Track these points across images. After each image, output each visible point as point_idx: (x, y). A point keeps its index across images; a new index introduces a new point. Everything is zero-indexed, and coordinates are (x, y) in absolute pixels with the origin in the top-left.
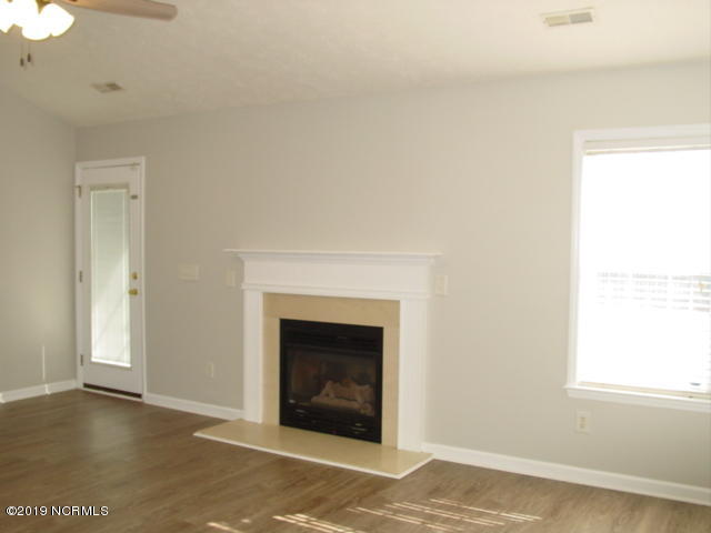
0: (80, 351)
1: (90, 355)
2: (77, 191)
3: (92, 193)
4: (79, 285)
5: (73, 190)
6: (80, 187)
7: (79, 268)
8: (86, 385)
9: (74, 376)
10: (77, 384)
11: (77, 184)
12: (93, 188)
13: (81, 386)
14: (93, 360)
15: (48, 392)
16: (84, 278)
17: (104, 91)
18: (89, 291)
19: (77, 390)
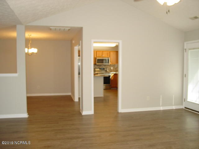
0: (184, 97)
1: (187, 99)
2: (185, 50)
3: (189, 51)
4: (185, 78)
5: (184, 50)
6: (186, 49)
7: (185, 73)
8: (185, 108)
9: (182, 104)
10: (183, 107)
11: (185, 48)
12: (190, 49)
13: (184, 108)
14: (188, 100)
15: (174, 108)
16: (186, 76)
17: (193, 19)
18: (188, 80)
19: (182, 109)
